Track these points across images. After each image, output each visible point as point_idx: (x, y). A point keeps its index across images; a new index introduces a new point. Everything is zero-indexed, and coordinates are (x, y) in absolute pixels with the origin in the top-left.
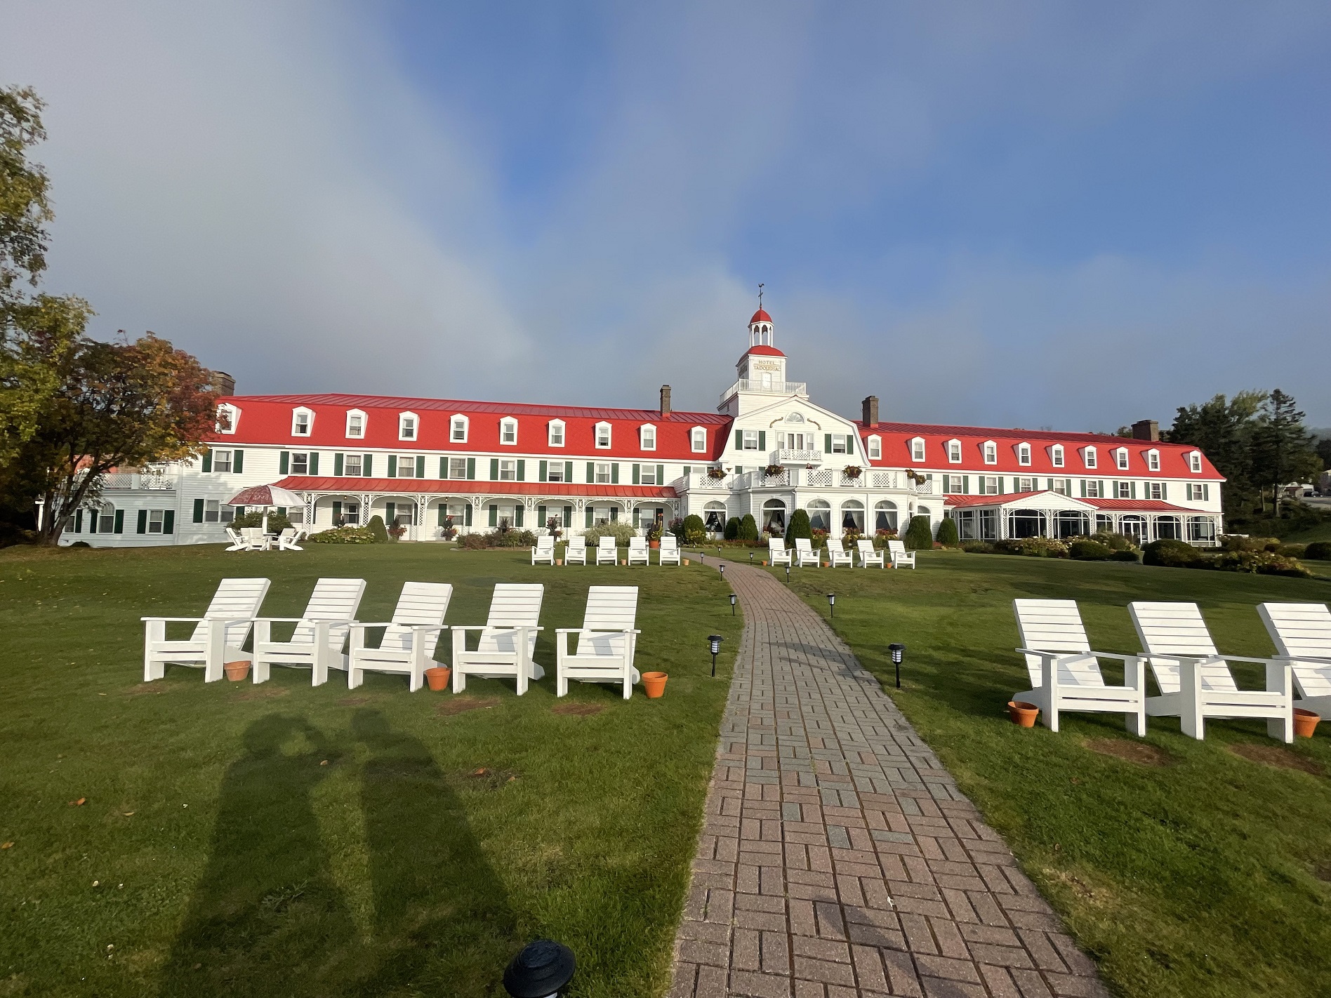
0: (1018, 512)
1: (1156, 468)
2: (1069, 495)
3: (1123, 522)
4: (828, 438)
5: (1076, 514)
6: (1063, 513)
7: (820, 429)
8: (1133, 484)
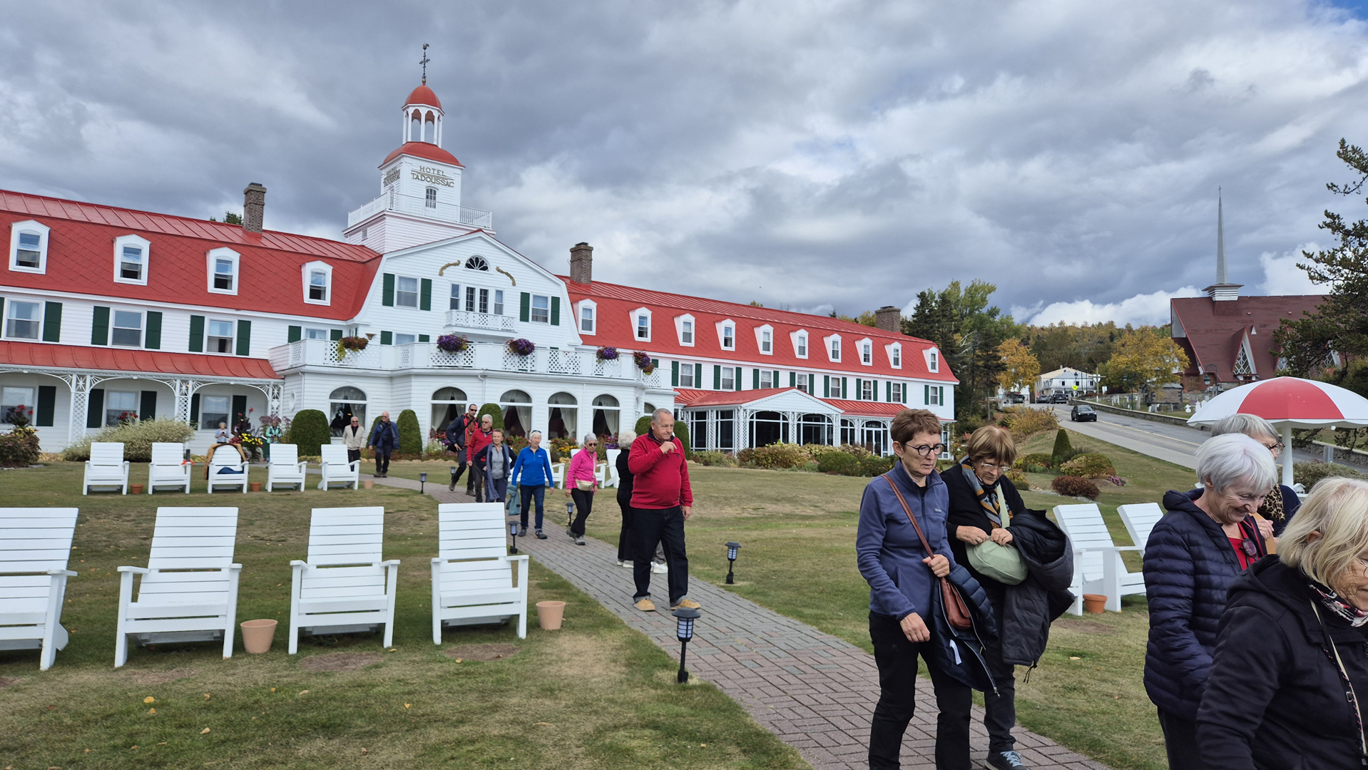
0: (761, 415)
1: (898, 364)
2: (812, 393)
3: (866, 429)
4: (525, 297)
5: (819, 417)
6: (808, 417)
7: (514, 284)
8: (875, 383)
